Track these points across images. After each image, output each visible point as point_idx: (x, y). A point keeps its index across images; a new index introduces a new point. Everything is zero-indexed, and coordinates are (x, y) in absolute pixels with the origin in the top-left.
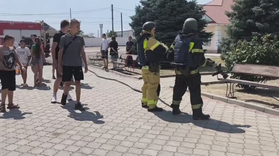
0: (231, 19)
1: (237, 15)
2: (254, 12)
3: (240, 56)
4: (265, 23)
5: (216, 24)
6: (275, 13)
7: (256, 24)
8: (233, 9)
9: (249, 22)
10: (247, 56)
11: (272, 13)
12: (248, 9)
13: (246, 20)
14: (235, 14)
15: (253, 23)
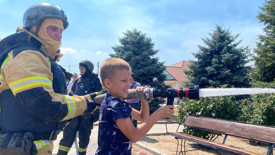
0: (188, 76)
1: (193, 73)
2: (207, 71)
3: (193, 106)
4: (217, 81)
5: (177, 81)
6: (225, 73)
7: (209, 81)
8: (190, 68)
9: (203, 79)
10: (202, 107)
11: (222, 73)
12: (202, 69)
13: (201, 77)
14: (192, 72)
15: (206, 81)
